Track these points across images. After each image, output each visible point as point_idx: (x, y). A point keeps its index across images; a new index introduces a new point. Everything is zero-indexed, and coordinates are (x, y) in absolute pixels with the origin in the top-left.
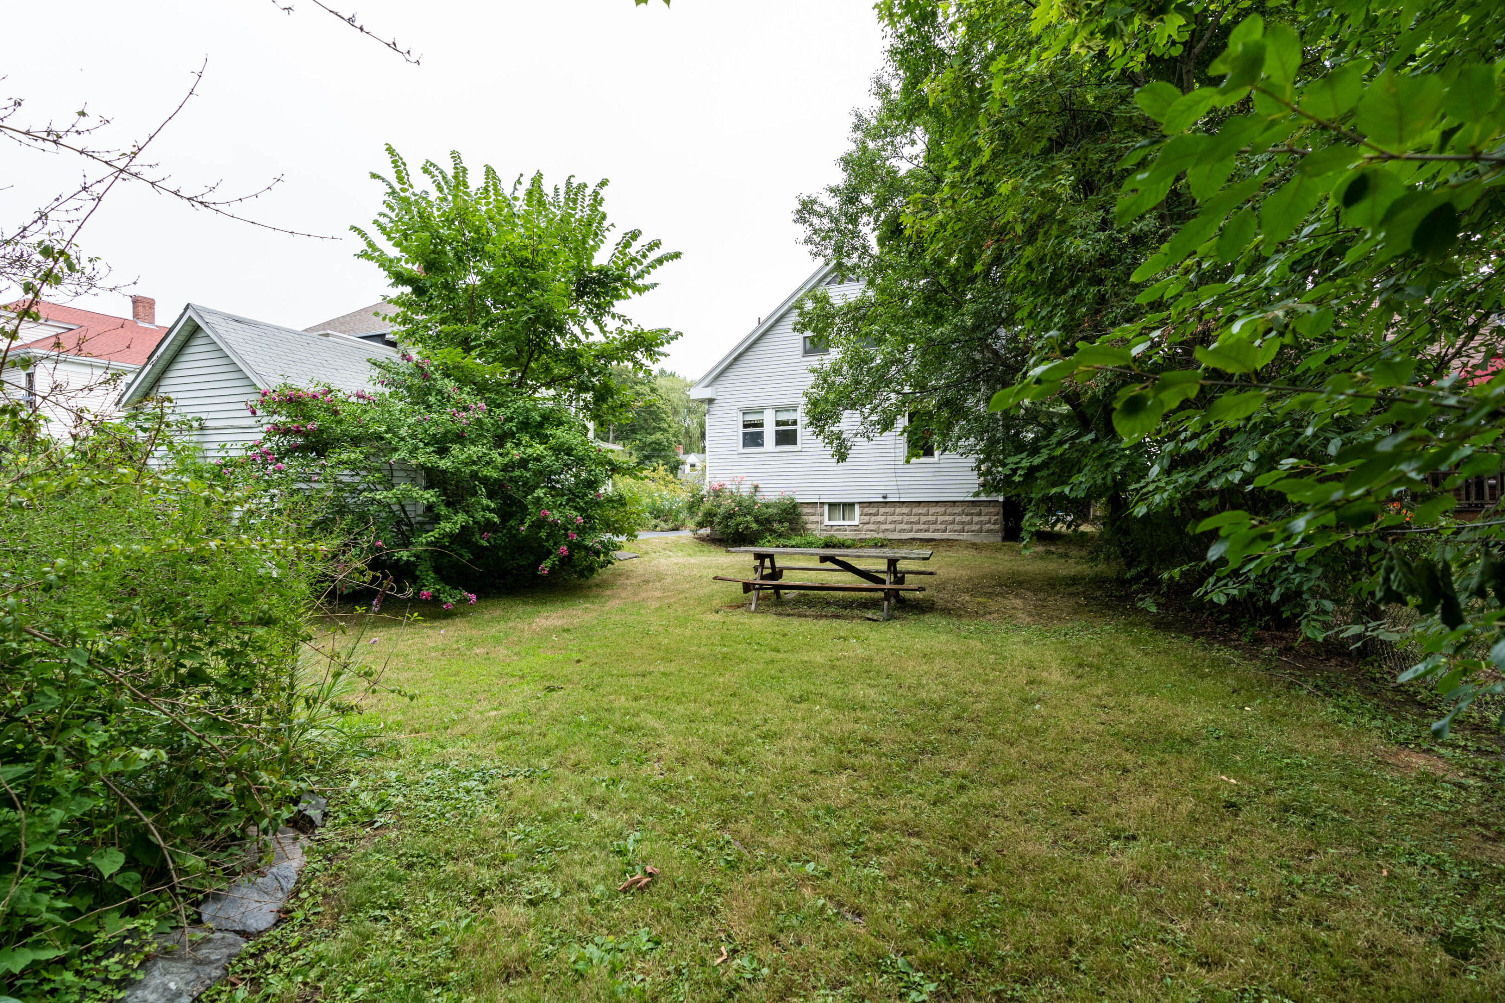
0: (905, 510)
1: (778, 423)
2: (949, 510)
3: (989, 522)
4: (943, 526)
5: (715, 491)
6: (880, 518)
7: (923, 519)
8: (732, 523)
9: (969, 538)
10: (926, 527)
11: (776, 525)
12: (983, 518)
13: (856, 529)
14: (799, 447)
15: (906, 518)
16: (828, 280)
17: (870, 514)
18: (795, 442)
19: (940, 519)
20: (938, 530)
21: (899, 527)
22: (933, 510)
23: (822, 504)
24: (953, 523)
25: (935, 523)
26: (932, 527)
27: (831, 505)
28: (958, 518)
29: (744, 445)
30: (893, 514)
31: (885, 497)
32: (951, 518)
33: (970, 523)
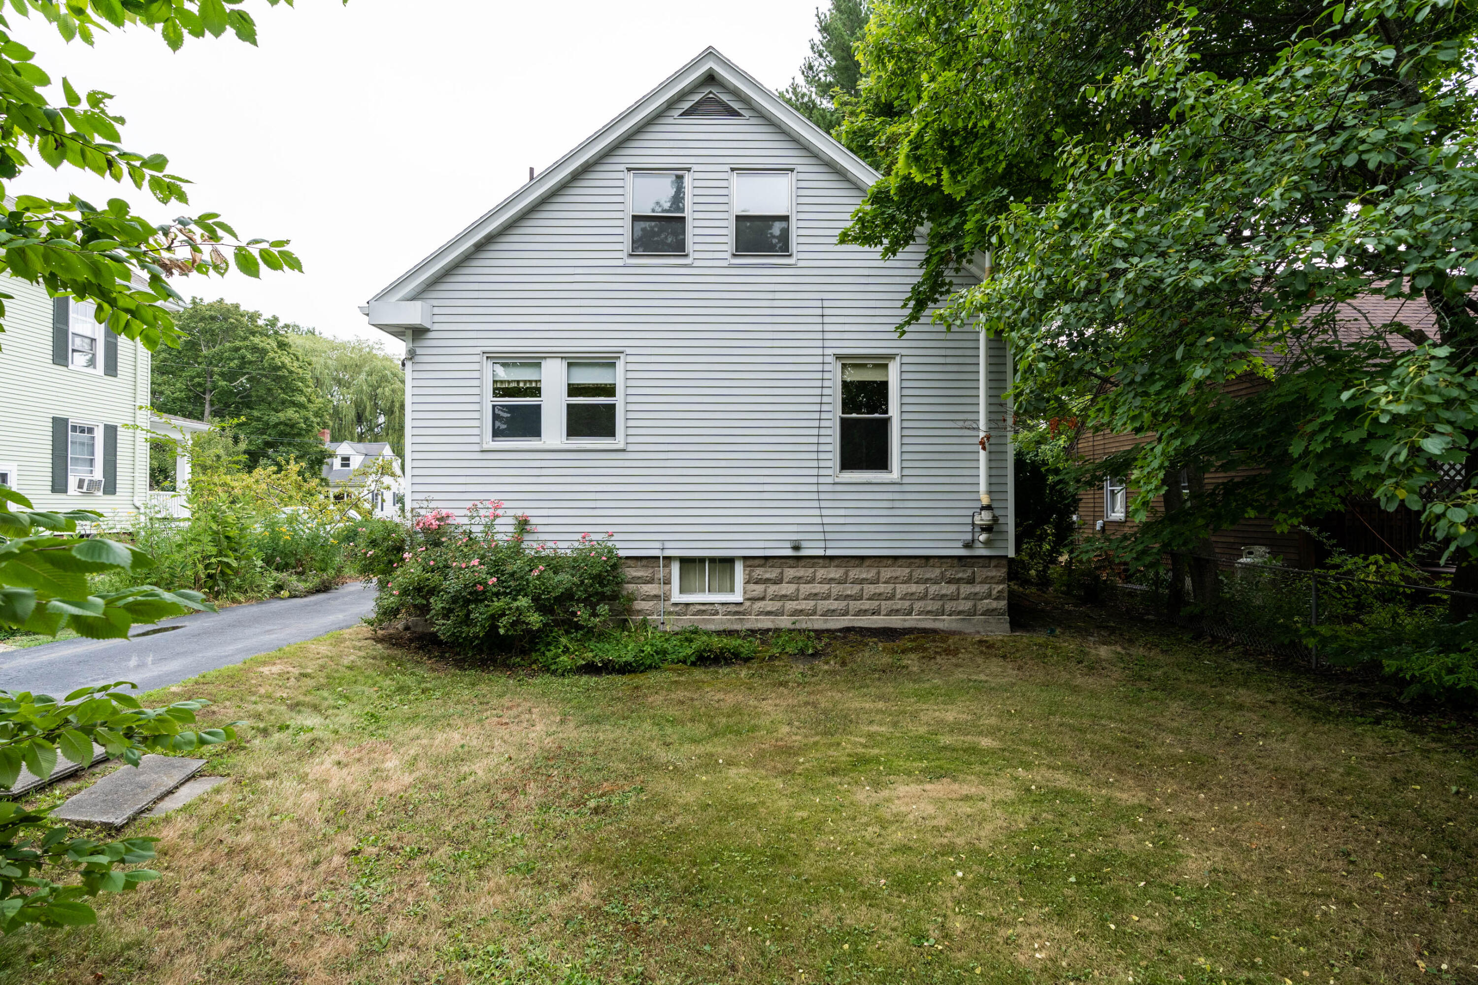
0: (835, 573)
1: (574, 390)
2: (918, 573)
3: (989, 596)
4: (907, 604)
5: (426, 530)
6: (787, 589)
7: (869, 589)
8: (479, 613)
9: (954, 626)
10: (874, 604)
11: (582, 613)
12: (978, 588)
13: (737, 610)
14: (619, 441)
15: (836, 589)
16: (686, 105)
17: (767, 581)
18: (610, 432)
19: (901, 589)
20: (897, 612)
21: (824, 605)
22: (887, 573)
23: (668, 559)
24: (924, 597)
25: (892, 597)
26: (885, 605)
27: (686, 562)
28: (933, 589)
29: (497, 433)
30: (812, 581)
31: (797, 548)
32: (921, 588)
33: (955, 598)
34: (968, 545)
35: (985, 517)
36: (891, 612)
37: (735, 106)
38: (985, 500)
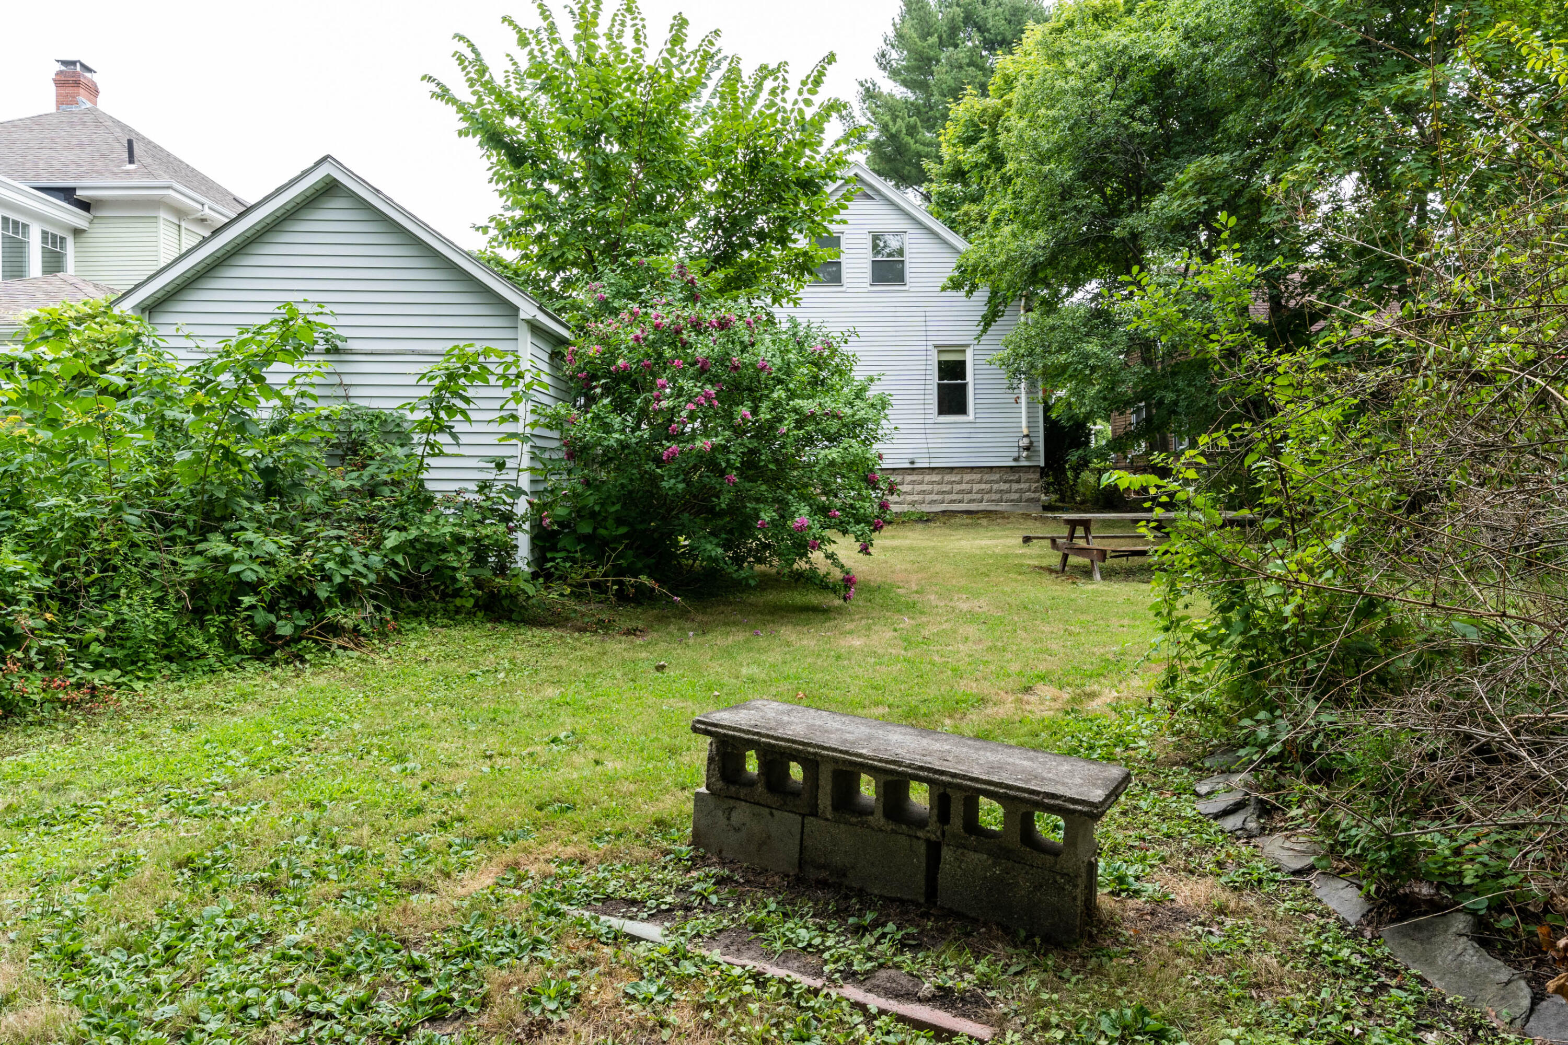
0: (936, 478)
2: (986, 477)
3: (1029, 490)
4: (979, 496)
6: (907, 488)
7: (957, 487)
9: (1008, 508)
10: (960, 497)
12: (1022, 486)
15: (936, 488)
19: (976, 487)
20: (973, 501)
21: (929, 498)
22: (967, 477)
24: (990, 492)
25: (970, 492)
26: (967, 497)
28: (995, 486)
30: (922, 483)
31: (912, 463)
32: (988, 486)
33: (1009, 491)
34: (1016, 459)
35: (1025, 441)
36: (970, 501)
37: (870, 193)
38: (1025, 432)
